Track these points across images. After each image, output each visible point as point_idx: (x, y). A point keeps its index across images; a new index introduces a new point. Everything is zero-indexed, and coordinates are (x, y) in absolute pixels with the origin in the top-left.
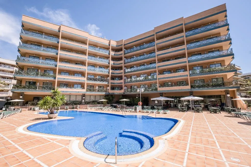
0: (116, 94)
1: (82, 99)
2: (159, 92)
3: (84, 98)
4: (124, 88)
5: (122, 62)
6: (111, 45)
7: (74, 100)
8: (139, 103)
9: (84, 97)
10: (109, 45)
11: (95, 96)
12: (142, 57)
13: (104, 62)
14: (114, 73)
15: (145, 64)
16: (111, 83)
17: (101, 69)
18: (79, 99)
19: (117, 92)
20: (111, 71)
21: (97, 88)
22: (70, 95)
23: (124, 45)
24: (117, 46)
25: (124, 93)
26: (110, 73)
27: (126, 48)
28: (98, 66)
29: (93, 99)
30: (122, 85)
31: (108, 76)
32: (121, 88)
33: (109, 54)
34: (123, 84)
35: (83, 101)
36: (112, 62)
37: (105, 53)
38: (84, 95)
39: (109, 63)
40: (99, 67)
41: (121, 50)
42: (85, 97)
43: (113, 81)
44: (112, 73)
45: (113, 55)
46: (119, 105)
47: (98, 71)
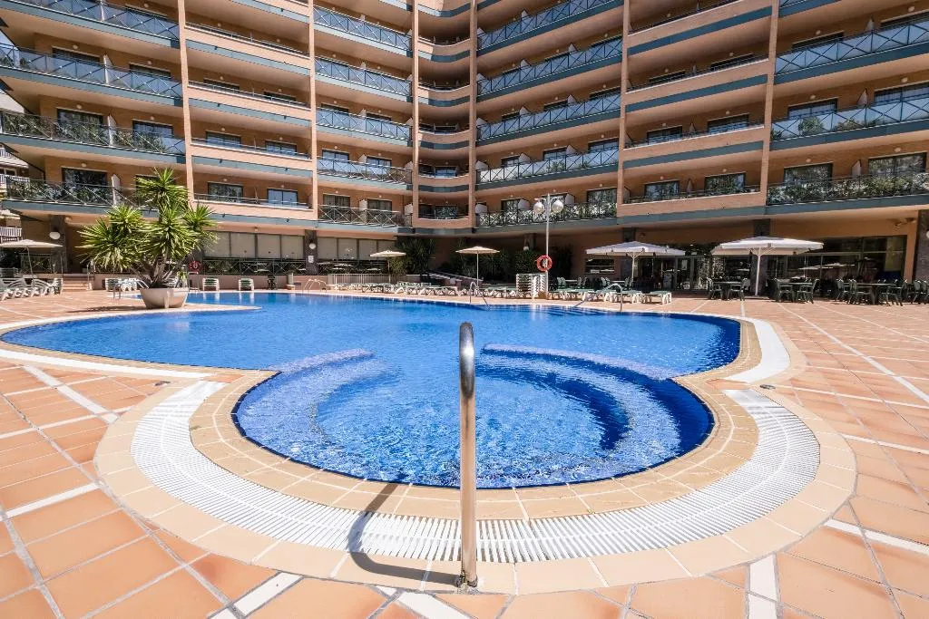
0: (442, 233)
1: (306, 251)
2: (622, 224)
3: (312, 246)
4: (473, 209)
5: (468, 90)
6: (417, 8)
7: (275, 255)
8: (540, 259)
9: (311, 242)
10: (410, 8)
11: (358, 240)
12: (557, 66)
13: (390, 92)
14: (431, 145)
15: (570, 99)
16: (421, 188)
17: (376, 125)
18: (293, 250)
19: (445, 225)
20: (419, 136)
21: (364, 206)
22: (256, 235)
23: (479, 7)
24: (444, 13)
25: (474, 230)
26: (417, 145)
27: (486, 26)
28: (363, 113)
29: (348, 251)
30: (466, 199)
31: (409, 158)
32: (461, 209)
33: (410, 53)
34: (470, 194)
35: (311, 259)
36: (422, 94)
37: (391, 47)
38: (311, 237)
39: (411, 99)
40: (368, 115)
41: (462, 33)
42: (316, 244)
43: (427, 179)
44: (423, 144)
45: (429, 57)
46: (451, 277)
47: (363, 132)
